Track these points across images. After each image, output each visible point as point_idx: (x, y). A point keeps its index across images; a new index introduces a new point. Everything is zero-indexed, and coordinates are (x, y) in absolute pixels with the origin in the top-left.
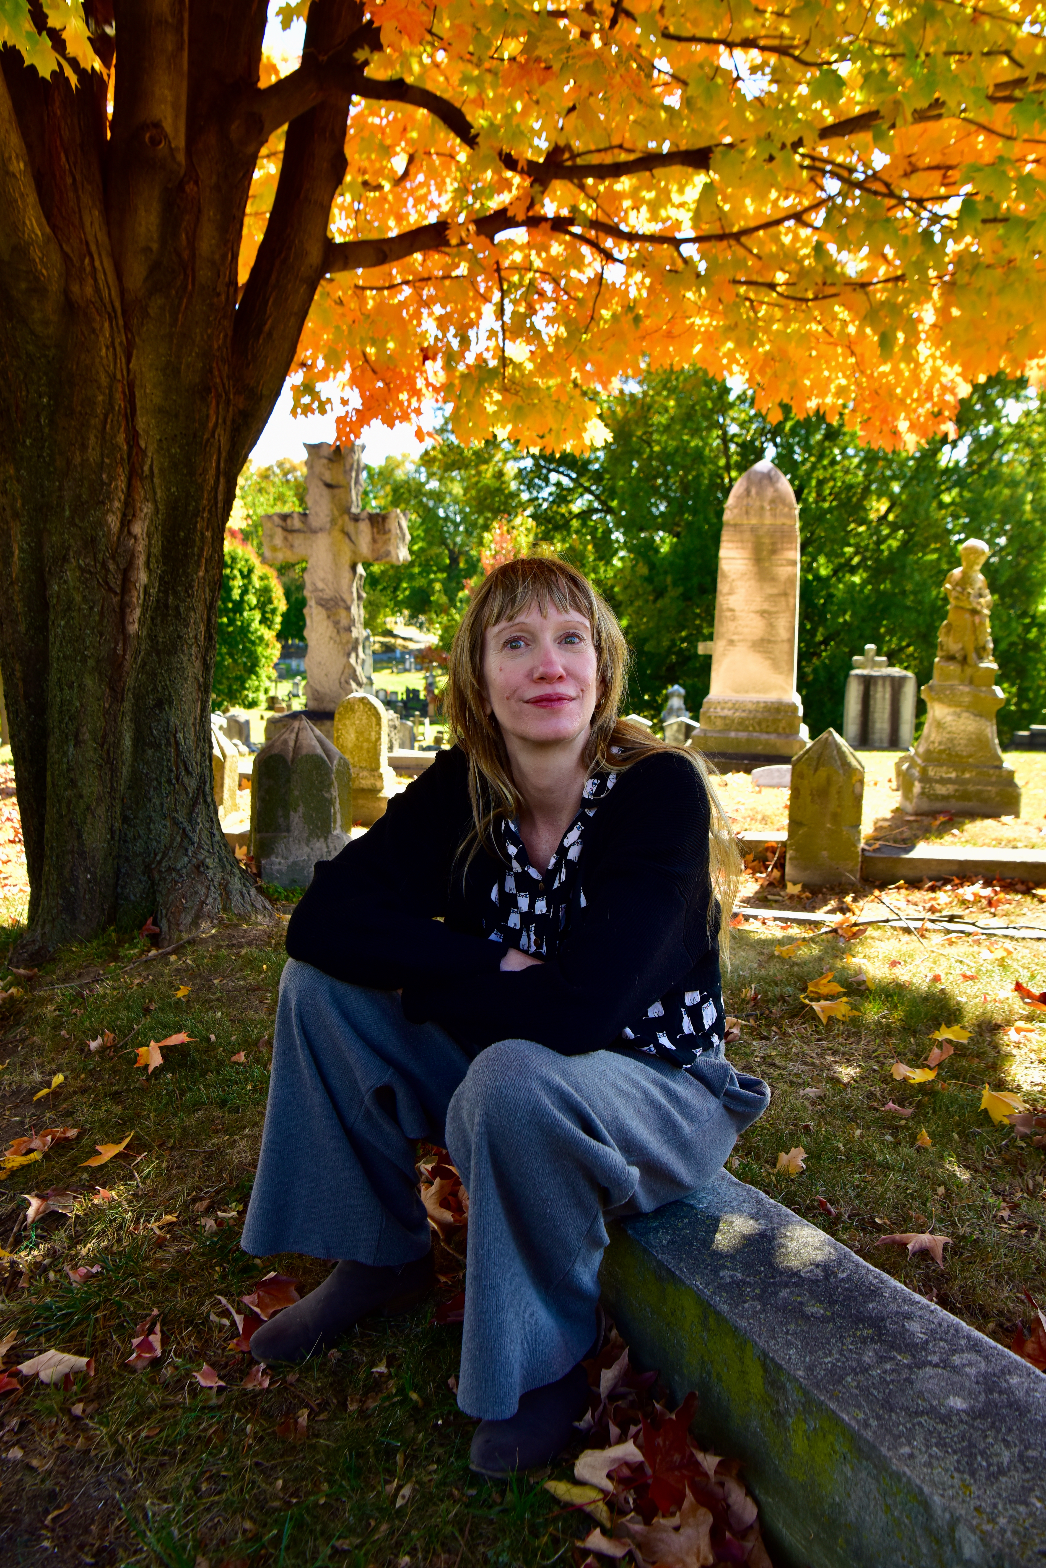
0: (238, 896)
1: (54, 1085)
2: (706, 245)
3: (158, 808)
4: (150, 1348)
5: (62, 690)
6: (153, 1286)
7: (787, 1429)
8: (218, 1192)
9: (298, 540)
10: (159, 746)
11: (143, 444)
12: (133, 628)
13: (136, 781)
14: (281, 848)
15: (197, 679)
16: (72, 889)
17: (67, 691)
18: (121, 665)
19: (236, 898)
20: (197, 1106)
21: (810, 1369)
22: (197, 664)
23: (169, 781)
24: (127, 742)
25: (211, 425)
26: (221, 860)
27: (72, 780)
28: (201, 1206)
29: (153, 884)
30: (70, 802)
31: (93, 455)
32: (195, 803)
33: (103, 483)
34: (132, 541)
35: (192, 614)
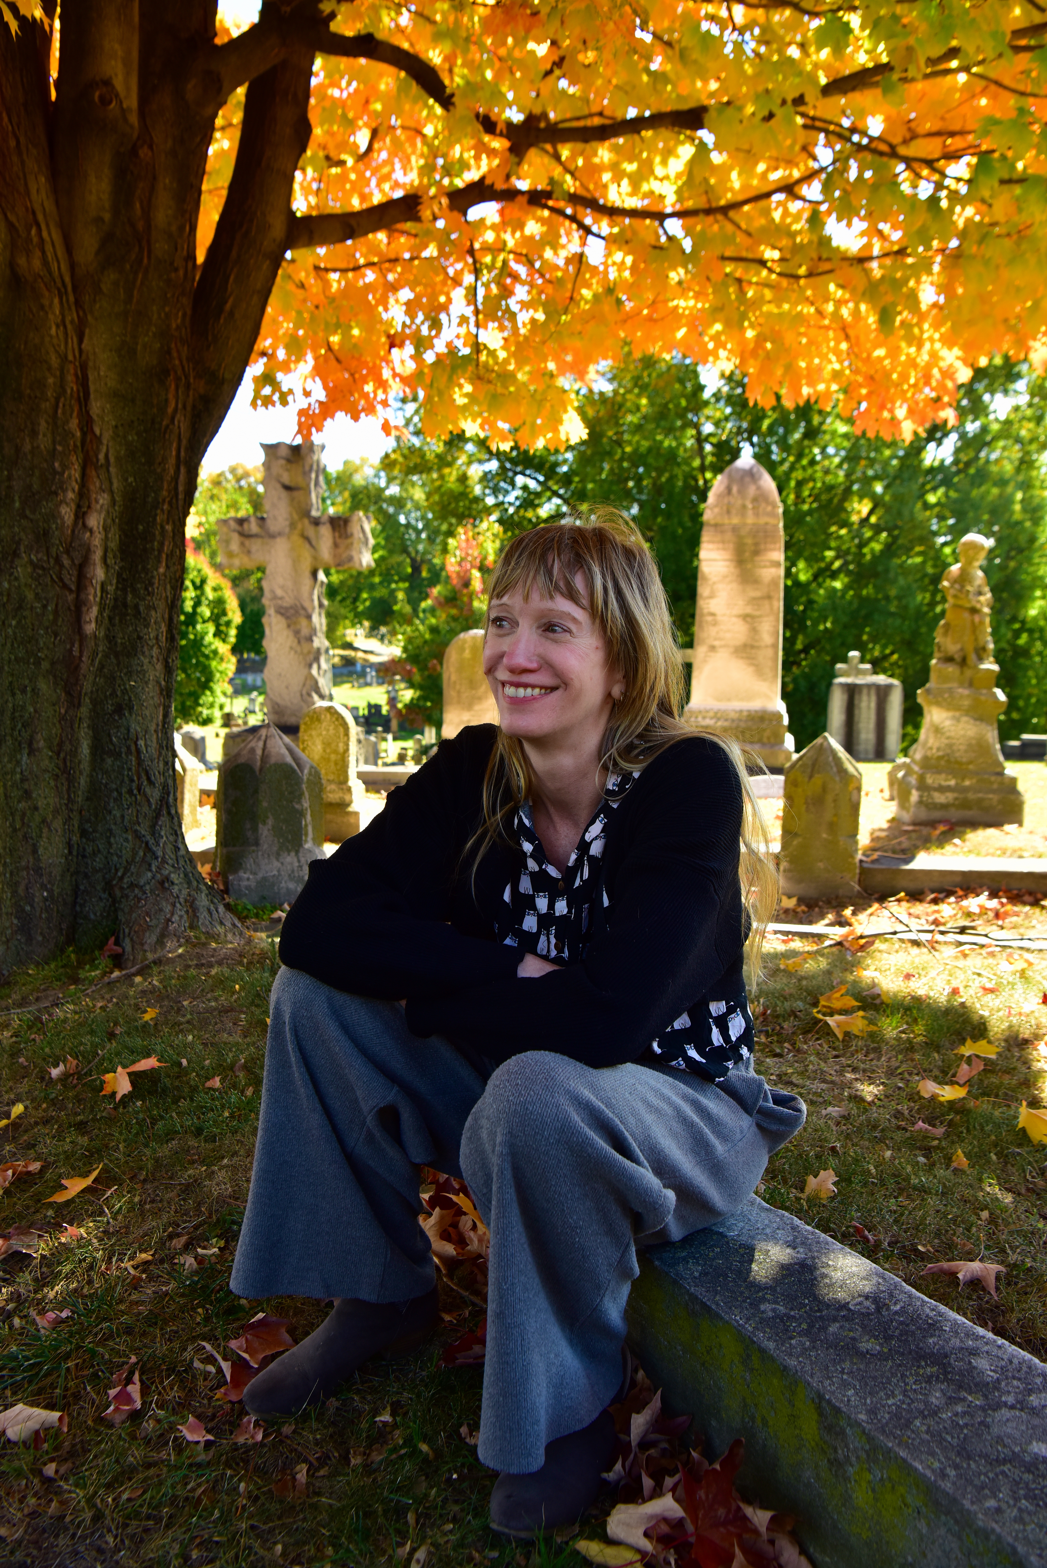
0: (205, 914)
1: (13, 1116)
2: (691, 221)
3: (119, 820)
4: (129, 1399)
5: (13, 695)
6: (129, 1331)
7: (847, 1479)
8: (196, 1228)
9: (255, 545)
10: (119, 754)
11: (97, 431)
12: (90, 628)
13: (95, 792)
14: (249, 863)
15: (158, 682)
16: (28, 908)
17: (19, 696)
18: (77, 668)
19: (203, 915)
20: (170, 1135)
21: (872, 1412)
22: (159, 666)
23: (130, 792)
24: (85, 749)
25: (170, 410)
26: (186, 875)
27: (26, 792)
28: (178, 1243)
29: (114, 901)
30: (24, 815)
31: (44, 441)
32: (158, 816)
33: (55, 472)
34: (88, 534)
35: (153, 613)
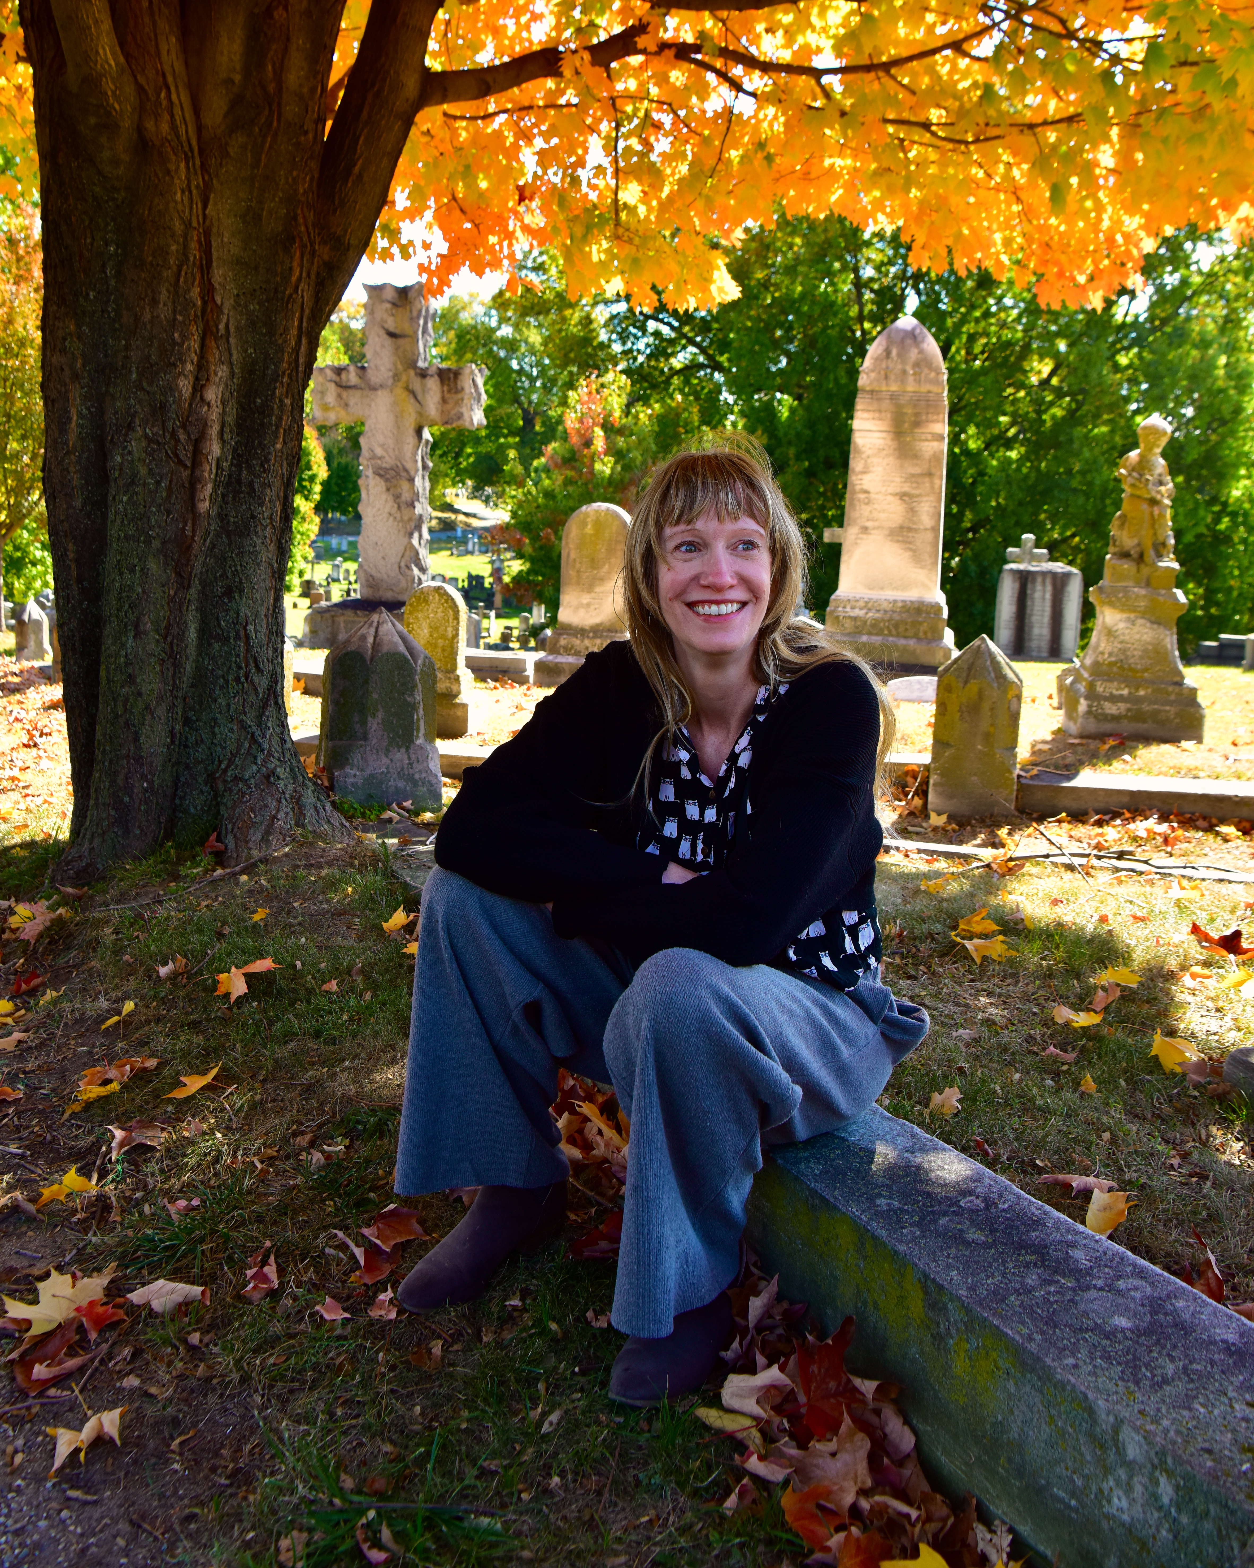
0: (312, 811)
1: (124, 1012)
2: (851, 77)
3: (224, 709)
4: (265, 1279)
5: (121, 574)
6: (260, 1219)
7: (948, 1351)
8: (320, 1127)
9: (354, 398)
10: (227, 639)
11: (218, 300)
12: (204, 506)
13: (201, 678)
14: (356, 758)
15: (270, 564)
16: (126, 799)
17: (127, 575)
18: (189, 547)
19: (310, 813)
20: (288, 1036)
21: (972, 1289)
22: (272, 547)
23: (237, 680)
24: (192, 634)
25: (294, 279)
26: (292, 770)
27: (130, 676)
28: (303, 1141)
29: (216, 796)
30: (127, 700)
31: (164, 311)
32: (265, 706)
33: (174, 343)
34: (205, 408)
35: (268, 491)
